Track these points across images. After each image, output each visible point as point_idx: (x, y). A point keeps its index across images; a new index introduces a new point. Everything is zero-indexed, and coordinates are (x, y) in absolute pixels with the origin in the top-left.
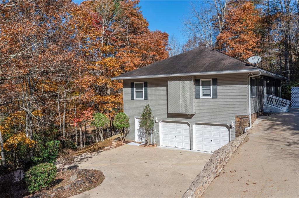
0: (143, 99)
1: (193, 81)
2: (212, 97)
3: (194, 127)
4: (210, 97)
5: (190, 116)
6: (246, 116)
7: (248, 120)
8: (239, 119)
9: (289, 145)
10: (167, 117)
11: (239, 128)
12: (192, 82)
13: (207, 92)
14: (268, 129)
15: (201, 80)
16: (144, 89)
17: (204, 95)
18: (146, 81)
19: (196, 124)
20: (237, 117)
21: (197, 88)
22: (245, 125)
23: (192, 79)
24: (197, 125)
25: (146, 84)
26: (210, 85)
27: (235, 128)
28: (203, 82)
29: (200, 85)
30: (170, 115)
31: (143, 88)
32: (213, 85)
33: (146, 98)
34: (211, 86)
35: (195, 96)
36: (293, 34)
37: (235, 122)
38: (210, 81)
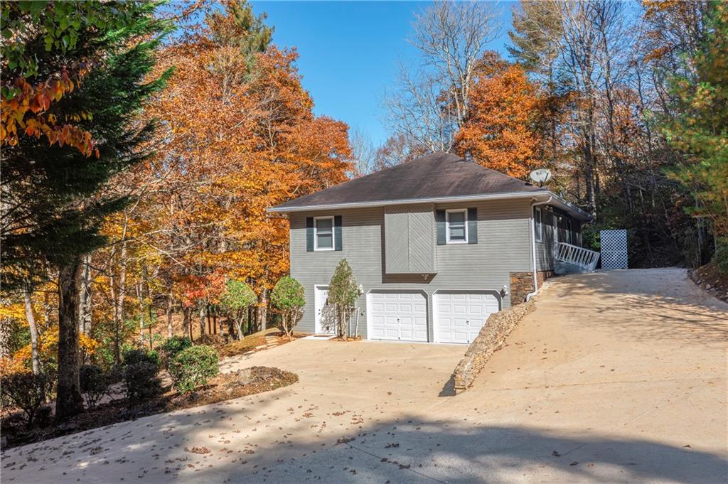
0: (334, 249)
1: (432, 212)
2: (467, 242)
3: (436, 298)
4: (464, 242)
5: (428, 278)
6: (529, 274)
7: (531, 280)
8: (516, 280)
9: (600, 312)
10: (383, 283)
11: (516, 294)
12: (432, 214)
13: (459, 233)
14: (566, 295)
15: (447, 211)
16: (335, 229)
17: (452, 238)
18: (338, 214)
19: (440, 292)
20: (513, 275)
21: (440, 226)
22: (526, 289)
23: (432, 208)
24: (441, 295)
25: (339, 219)
26: (464, 221)
27: (510, 295)
28: (450, 214)
29: (445, 221)
30: (388, 278)
31: (333, 228)
32: (469, 219)
33: (339, 247)
34: (467, 222)
35: (435, 241)
36: (600, 134)
37: (509, 285)
38: (463, 213)
